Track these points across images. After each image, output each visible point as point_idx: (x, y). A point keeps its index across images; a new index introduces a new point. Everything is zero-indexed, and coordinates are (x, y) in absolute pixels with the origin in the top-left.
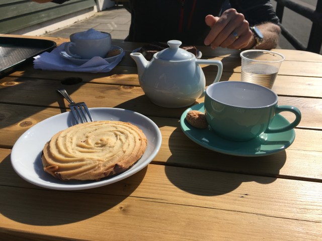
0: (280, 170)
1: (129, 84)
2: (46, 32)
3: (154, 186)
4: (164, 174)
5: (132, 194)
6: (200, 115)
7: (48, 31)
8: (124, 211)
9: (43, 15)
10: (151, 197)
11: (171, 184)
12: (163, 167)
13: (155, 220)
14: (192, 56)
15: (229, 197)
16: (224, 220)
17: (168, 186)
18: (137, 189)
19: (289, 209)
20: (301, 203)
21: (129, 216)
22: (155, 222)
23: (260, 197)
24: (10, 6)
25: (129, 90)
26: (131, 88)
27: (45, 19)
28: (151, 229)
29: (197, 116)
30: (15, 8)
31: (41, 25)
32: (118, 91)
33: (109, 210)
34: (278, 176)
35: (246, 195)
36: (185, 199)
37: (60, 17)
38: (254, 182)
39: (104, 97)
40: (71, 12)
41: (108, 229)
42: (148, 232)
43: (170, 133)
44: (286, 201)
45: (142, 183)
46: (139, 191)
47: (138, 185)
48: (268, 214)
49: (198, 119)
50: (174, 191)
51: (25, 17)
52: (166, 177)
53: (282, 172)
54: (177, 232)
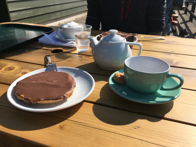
0: (166, 115)
1: (88, 55)
2: (59, 24)
3: (83, 115)
4: (92, 109)
5: (69, 119)
6: (121, 76)
7: (60, 23)
8: (61, 128)
9: (58, 14)
10: (79, 121)
11: (94, 115)
12: (92, 105)
13: (77, 135)
14: (124, 39)
15: (127, 127)
16: (119, 141)
17: (91, 116)
18: (73, 116)
19: (164, 140)
20: (173, 137)
21: (63, 131)
22: (77, 136)
23: (147, 129)
24: (40, 8)
25: (88, 58)
26: (89, 57)
27: (59, 17)
28: (73, 140)
29: (120, 76)
30: (43, 9)
31: (56, 20)
32: (81, 58)
33: (53, 126)
34: (163, 118)
35: (138, 127)
36: (99, 125)
37: (68, 16)
38: (146, 120)
39: (72, 61)
40: (74, 13)
41: (48, 137)
42: (70, 142)
43: (103, 85)
44: (163, 134)
45: (76, 113)
46: (74, 117)
47: (74, 113)
48: (148, 141)
49: (120, 78)
50: (94, 120)
51: (48, 15)
52: (92, 111)
53: (166, 116)
54: (87, 144)
